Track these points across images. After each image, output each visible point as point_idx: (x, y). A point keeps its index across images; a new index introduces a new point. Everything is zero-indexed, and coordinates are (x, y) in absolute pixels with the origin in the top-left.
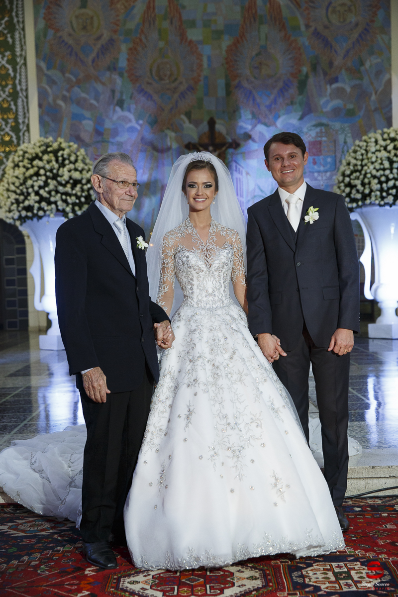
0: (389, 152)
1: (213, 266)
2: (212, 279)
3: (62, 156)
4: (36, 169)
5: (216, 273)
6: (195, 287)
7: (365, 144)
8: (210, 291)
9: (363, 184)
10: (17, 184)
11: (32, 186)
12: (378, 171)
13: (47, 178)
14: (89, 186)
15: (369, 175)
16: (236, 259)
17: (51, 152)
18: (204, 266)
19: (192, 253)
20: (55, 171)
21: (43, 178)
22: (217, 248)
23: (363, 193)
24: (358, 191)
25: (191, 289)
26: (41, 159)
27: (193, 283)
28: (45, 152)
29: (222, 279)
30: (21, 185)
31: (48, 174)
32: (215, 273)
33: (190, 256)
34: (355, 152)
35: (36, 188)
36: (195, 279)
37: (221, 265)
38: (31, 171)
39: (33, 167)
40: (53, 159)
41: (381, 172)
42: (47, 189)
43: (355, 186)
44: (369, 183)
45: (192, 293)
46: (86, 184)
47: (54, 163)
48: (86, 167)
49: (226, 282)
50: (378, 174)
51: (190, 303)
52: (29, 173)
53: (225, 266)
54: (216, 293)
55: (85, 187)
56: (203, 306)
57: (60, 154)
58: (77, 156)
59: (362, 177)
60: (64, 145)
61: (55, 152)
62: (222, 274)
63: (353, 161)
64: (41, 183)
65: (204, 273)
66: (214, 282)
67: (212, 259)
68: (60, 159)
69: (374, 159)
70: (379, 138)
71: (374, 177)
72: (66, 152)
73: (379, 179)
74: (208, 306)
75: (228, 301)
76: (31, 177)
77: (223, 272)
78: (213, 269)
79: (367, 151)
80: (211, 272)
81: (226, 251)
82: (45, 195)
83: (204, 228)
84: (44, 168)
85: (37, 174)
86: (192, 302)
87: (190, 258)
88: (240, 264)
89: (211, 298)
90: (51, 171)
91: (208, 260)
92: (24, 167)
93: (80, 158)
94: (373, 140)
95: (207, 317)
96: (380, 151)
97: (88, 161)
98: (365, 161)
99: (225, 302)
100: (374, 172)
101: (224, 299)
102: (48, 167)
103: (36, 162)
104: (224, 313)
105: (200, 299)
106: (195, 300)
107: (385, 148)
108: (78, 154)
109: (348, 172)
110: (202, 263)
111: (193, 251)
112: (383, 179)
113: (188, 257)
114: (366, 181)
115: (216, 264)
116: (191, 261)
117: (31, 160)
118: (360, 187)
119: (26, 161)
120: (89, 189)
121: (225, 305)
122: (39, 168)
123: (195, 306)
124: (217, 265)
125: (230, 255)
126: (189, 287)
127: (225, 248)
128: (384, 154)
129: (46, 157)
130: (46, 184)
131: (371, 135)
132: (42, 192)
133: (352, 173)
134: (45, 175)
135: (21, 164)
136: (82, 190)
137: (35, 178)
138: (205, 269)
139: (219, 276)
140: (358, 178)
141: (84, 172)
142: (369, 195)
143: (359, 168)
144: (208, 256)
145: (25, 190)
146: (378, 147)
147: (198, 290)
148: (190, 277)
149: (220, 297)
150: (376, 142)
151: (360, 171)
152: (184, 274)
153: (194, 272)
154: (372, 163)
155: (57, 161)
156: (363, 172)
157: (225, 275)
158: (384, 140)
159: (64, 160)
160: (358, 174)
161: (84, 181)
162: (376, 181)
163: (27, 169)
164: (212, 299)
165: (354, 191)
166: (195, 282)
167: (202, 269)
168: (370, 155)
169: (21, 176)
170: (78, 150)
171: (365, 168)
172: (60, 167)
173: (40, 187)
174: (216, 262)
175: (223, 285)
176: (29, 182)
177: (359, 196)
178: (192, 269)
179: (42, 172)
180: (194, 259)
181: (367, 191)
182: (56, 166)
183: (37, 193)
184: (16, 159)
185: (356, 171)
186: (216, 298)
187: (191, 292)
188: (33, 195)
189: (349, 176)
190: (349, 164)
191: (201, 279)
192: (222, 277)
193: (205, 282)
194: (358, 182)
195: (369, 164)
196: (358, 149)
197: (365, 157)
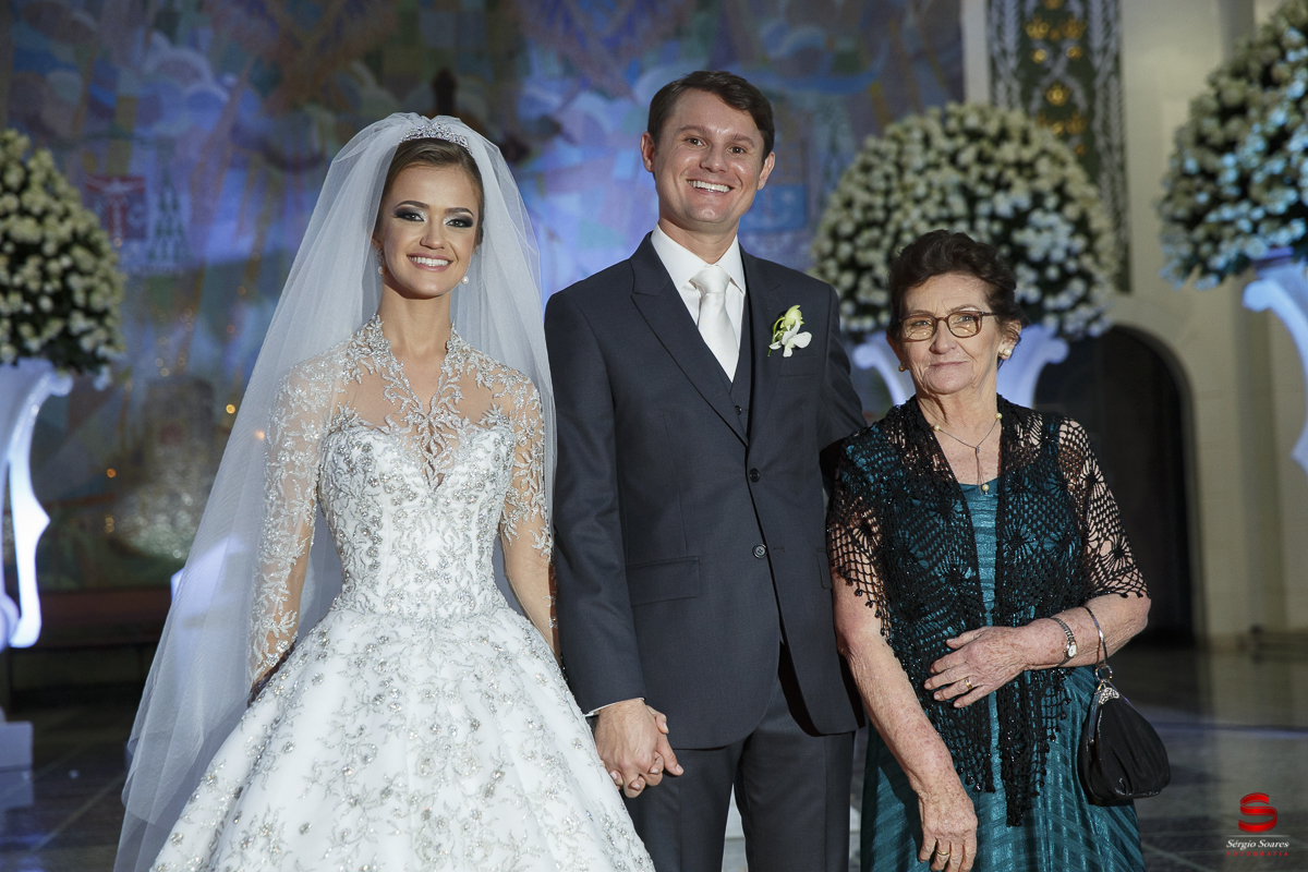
0: (965, 170)
1: (448, 482)
2: (443, 523)
5: (458, 506)
6: (384, 548)
7: (893, 147)
8: (433, 563)
12: (933, 223)
14: (66, 261)
16: (523, 465)
18: (419, 480)
19: (382, 437)
22: (466, 422)
24: (876, 283)
25: (372, 553)
27: (380, 533)
29: (473, 526)
32: (454, 504)
33: (374, 443)
34: (866, 169)
36: (386, 521)
37: (475, 480)
43: (869, 268)
45: (374, 566)
46: (57, 256)
48: (57, 207)
49: (487, 537)
51: (363, 600)
53: (488, 484)
54: (453, 571)
55: (54, 266)
56: (406, 611)
58: (28, 173)
59: (887, 242)
62: (474, 508)
63: (862, 197)
65: (417, 502)
66: (449, 532)
67: (447, 457)
69: (921, 190)
70: (935, 129)
74: (423, 612)
75: (489, 599)
77: (479, 501)
78: (447, 490)
79: (901, 168)
80: (442, 500)
81: (494, 435)
83: (424, 359)
86: (371, 596)
87: (375, 453)
88: (533, 483)
89: (433, 587)
91: (436, 463)
93: (37, 178)
94: (917, 135)
95: (418, 649)
96: (936, 166)
97: (62, 186)
98: (896, 197)
99: (479, 600)
100: (922, 227)
101: (475, 590)
104: (473, 636)
105: (398, 585)
106: (382, 590)
107: (953, 159)
108: (32, 164)
109: (847, 228)
110: (413, 469)
111: (385, 429)
113: (367, 448)
115: (458, 476)
116: (380, 460)
118: (882, 272)
120: (65, 274)
121: (477, 610)
123: (381, 608)
124: (463, 480)
125: (503, 450)
126: (366, 547)
127: (488, 426)
128: (949, 176)
131: (912, 120)
133: (860, 228)
136: (45, 276)
138: (422, 492)
139: (467, 515)
140: (875, 245)
141: (51, 221)
143: (880, 215)
144: (433, 448)
146: (932, 156)
147: (394, 560)
148: (371, 514)
149: (463, 584)
150: (927, 141)
151: (881, 226)
152: (353, 502)
153: (385, 500)
154: (918, 201)
156: (891, 228)
157: (485, 512)
158: (950, 135)
160: (875, 233)
161: (50, 248)
164: (439, 590)
165: (866, 283)
166: (387, 532)
167: (414, 489)
168: (909, 178)
170: (32, 151)
171: (897, 216)
174: (459, 468)
175: (476, 545)
177: (880, 297)
178: (380, 490)
180: (390, 456)
185: (870, 225)
186: (451, 588)
187: (369, 562)
189: (850, 238)
190: (849, 204)
191: (408, 523)
192: (475, 518)
193: (418, 532)
194: (876, 258)
195: (909, 205)
196: (873, 160)
197: (895, 183)
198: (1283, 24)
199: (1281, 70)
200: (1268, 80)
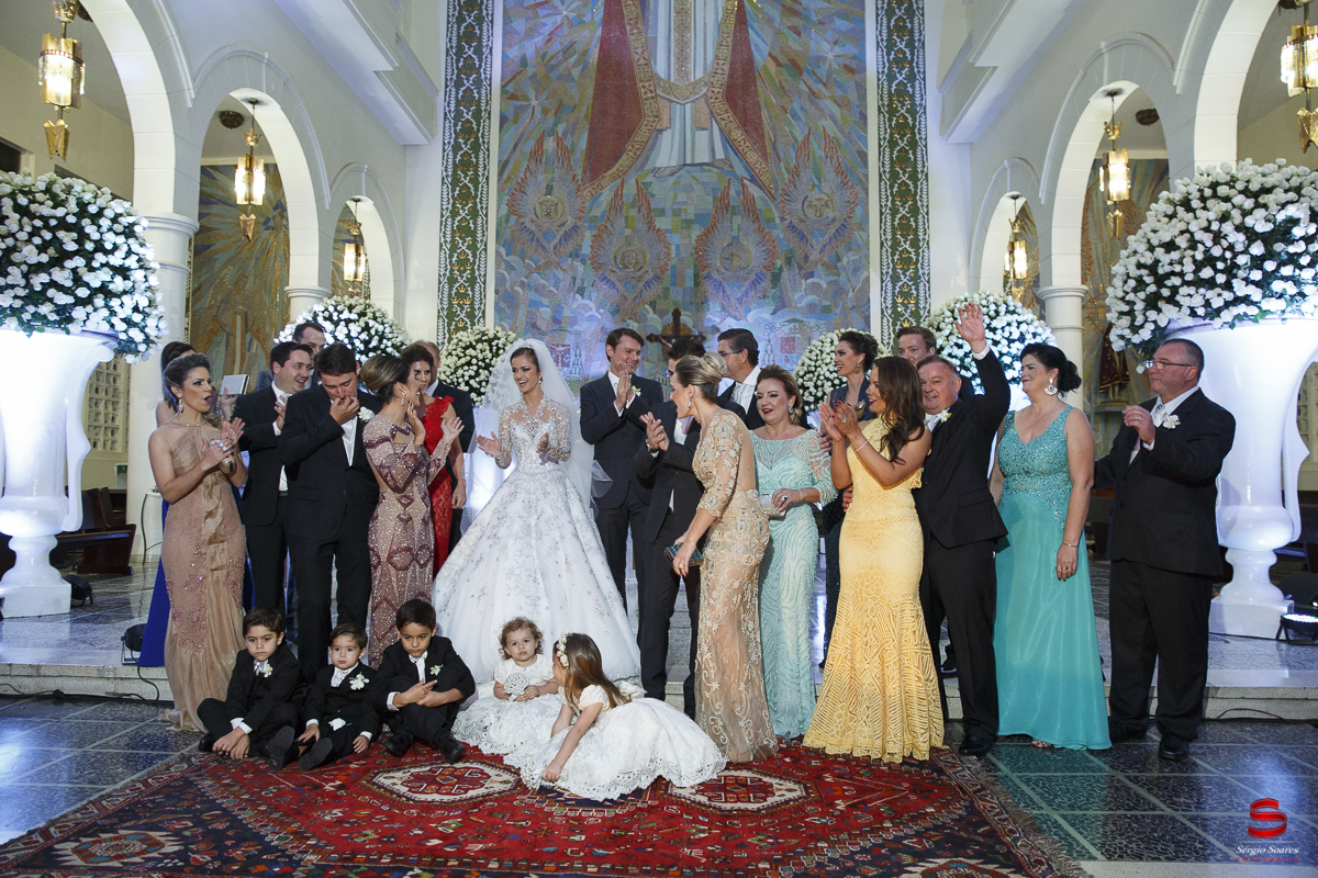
3: (497, 345)
4: (469, 358)
6: (522, 455)
7: (819, 344)
8: (535, 459)
9: (816, 387)
10: (448, 373)
11: (463, 376)
12: (831, 373)
13: (479, 367)
15: (822, 378)
17: (485, 341)
18: (528, 437)
19: (519, 426)
20: (487, 361)
21: (475, 368)
23: (815, 396)
24: (810, 393)
26: (474, 348)
27: (521, 451)
28: (477, 341)
30: (452, 374)
31: (480, 363)
34: (811, 352)
35: (466, 378)
36: (522, 448)
38: (463, 361)
39: (465, 355)
40: (488, 348)
41: (835, 375)
42: (477, 379)
43: (808, 388)
44: (822, 386)
47: (488, 352)
50: (831, 377)
52: (459, 363)
56: (527, 472)
57: (494, 343)
59: (815, 378)
60: (499, 335)
61: (489, 341)
63: (807, 362)
64: (473, 374)
65: (528, 443)
68: (495, 348)
69: (828, 361)
71: (828, 379)
72: (501, 342)
73: (832, 381)
76: (462, 366)
81: (548, 425)
82: (475, 385)
84: (476, 357)
85: (469, 364)
89: (535, 465)
90: (483, 360)
92: (457, 355)
94: (829, 340)
98: (819, 362)
100: (828, 374)
102: (480, 356)
103: (470, 351)
105: (526, 465)
106: (522, 466)
109: (801, 373)
110: (525, 434)
112: (837, 382)
113: (515, 429)
114: (819, 383)
117: (466, 348)
118: (812, 390)
119: (459, 350)
121: (546, 471)
122: (472, 357)
127: (547, 422)
129: (479, 346)
130: (477, 374)
131: (829, 335)
132: (472, 382)
133: (806, 373)
134: (477, 364)
135: (454, 353)
137: (466, 368)
138: (529, 440)
140: (810, 380)
142: (822, 398)
143: (813, 369)
145: (455, 380)
148: (518, 446)
150: (832, 342)
151: (813, 373)
154: (827, 364)
155: (491, 351)
156: (816, 374)
159: (498, 349)
160: (811, 375)
162: (830, 383)
163: (460, 358)
165: (806, 394)
166: (523, 451)
167: (527, 440)
168: (824, 355)
169: (452, 366)
171: (819, 369)
172: (493, 356)
173: (471, 377)
174: (538, 433)
176: (460, 372)
177: (811, 399)
179: (474, 361)
181: (819, 394)
182: (490, 355)
183: (467, 383)
184: (451, 347)
185: (810, 372)
188: (463, 384)
189: (802, 377)
190: (803, 365)
191: (527, 448)
194: (811, 384)
195: (823, 366)
196: (814, 348)
197: (819, 357)
198: (945, 309)
199: (942, 325)
200: (939, 329)
